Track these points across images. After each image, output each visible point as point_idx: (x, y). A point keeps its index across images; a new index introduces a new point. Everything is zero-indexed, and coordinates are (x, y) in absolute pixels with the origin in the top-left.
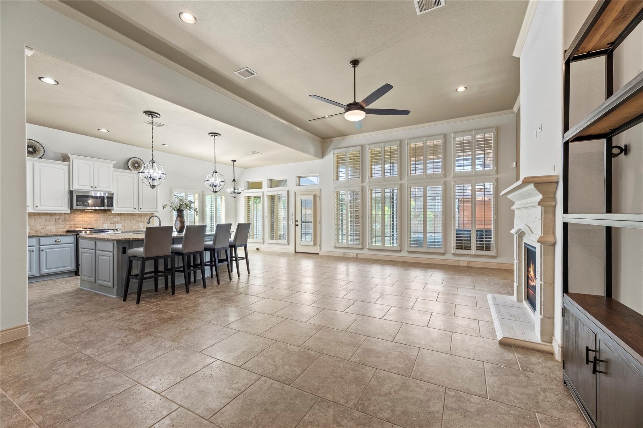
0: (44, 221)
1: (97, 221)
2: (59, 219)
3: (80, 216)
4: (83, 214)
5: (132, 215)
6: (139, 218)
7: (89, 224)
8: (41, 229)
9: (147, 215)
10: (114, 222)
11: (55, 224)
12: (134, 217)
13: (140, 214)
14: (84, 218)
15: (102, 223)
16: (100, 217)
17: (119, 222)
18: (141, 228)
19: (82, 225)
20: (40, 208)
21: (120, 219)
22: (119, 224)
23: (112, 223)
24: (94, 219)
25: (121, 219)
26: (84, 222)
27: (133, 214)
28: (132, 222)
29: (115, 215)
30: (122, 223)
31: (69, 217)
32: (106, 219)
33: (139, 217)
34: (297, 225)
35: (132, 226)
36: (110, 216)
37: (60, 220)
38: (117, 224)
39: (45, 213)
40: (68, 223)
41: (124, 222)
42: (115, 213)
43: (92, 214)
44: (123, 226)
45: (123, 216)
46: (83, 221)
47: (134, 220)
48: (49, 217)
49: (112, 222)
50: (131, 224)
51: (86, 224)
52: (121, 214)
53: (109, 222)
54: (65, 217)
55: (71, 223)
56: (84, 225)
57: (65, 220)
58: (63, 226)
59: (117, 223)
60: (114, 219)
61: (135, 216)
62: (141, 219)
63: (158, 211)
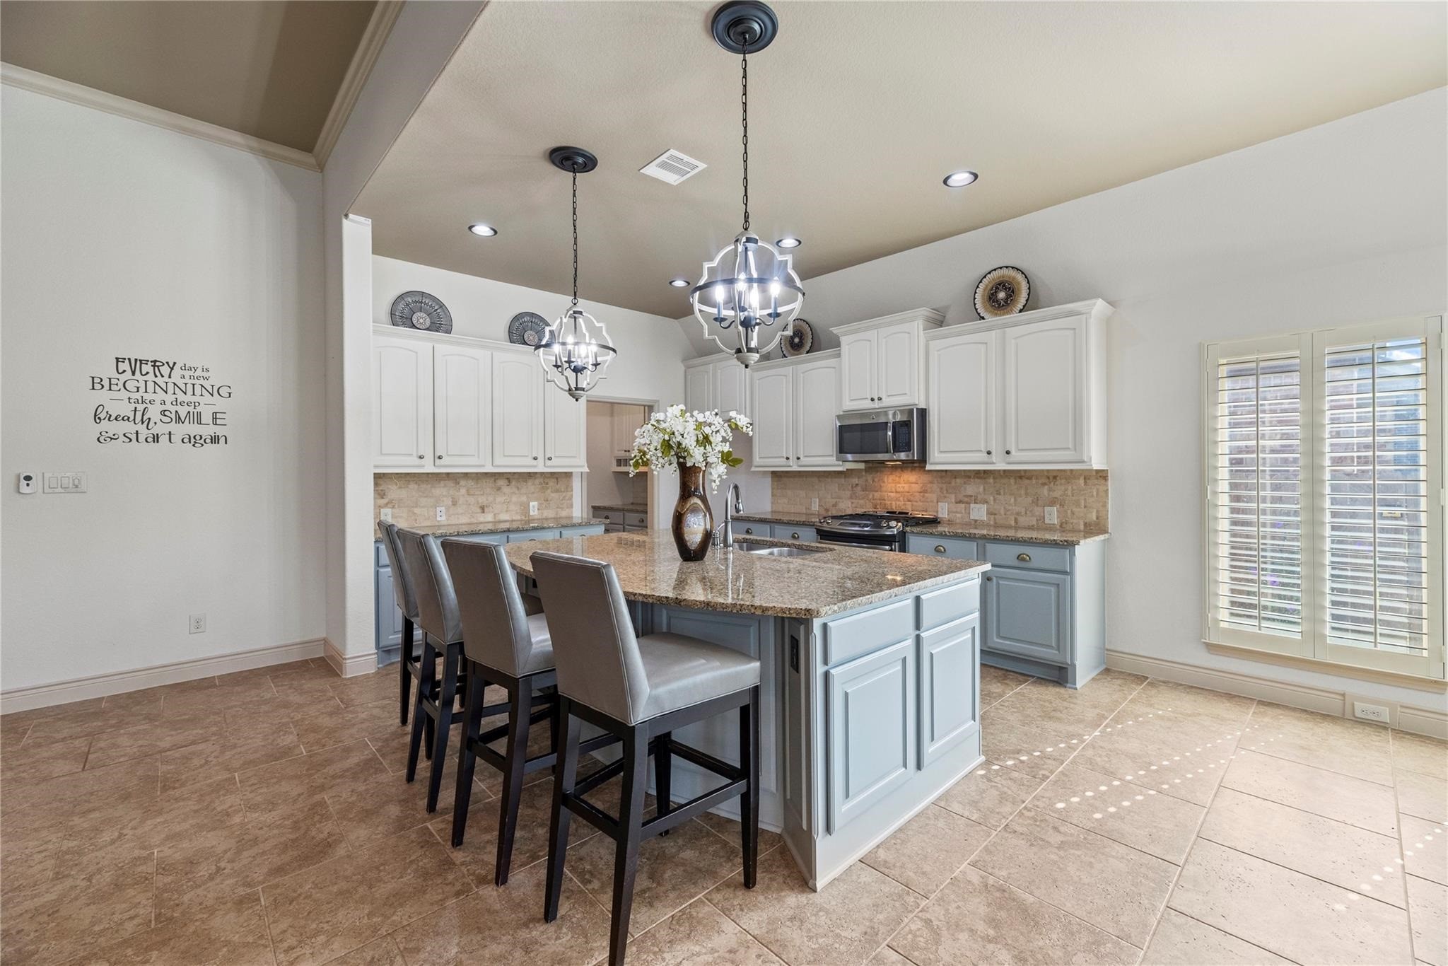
0: (837, 490)
1: (925, 491)
2: (857, 485)
3: (891, 478)
4: (898, 474)
5: (1021, 477)
6: (1046, 487)
7: (909, 501)
8: (833, 506)
9: (1078, 478)
10: (966, 499)
11: (851, 498)
12: (1027, 482)
13: (1048, 471)
14: (900, 483)
15: (935, 501)
16: (931, 483)
17: (979, 497)
18: (1050, 528)
19: (894, 503)
21: (981, 489)
22: (978, 506)
23: (960, 502)
24: (916, 487)
25: (984, 489)
26: (898, 495)
27: (1025, 471)
28: (1019, 499)
29: (970, 477)
30: (986, 502)
31: (873, 481)
32: (944, 486)
33: (1044, 484)
35: (1018, 514)
36: (955, 478)
37: (859, 488)
38: (972, 505)
40: (871, 496)
41: (995, 500)
42: (969, 471)
43: (914, 473)
44: (989, 513)
45: (991, 480)
46: (896, 492)
47: (1027, 494)
48: (843, 480)
49: (960, 497)
50: (1017, 509)
51: (901, 499)
52: (985, 471)
53: (953, 496)
54: (867, 481)
55: (876, 494)
56: (898, 503)
57: (865, 489)
58: (862, 502)
59: (975, 503)
60: (965, 489)
61: (1030, 478)
62: (1050, 490)
63: (1083, 462)
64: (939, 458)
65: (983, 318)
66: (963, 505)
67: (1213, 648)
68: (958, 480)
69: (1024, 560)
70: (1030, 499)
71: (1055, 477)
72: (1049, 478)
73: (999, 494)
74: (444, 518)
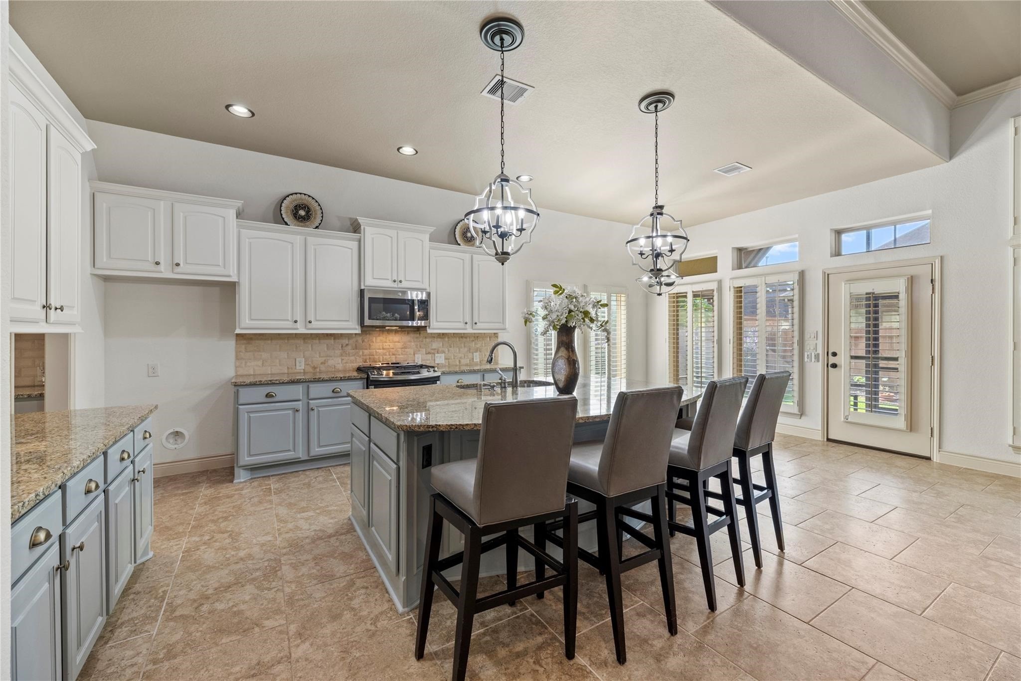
0: (326, 349)
1: (405, 348)
2: (347, 345)
3: (379, 339)
4: (384, 335)
5: (462, 337)
6: (473, 343)
7: (393, 355)
8: (322, 363)
9: (486, 337)
10: (433, 351)
11: (342, 355)
12: (464, 339)
13: (474, 333)
14: (386, 342)
15: (412, 353)
17: (440, 350)
18: (476, 364)
19: (381, 357)
20: (315, 324)
22: (439, 355)
23: (429, 353)
24: (399, 345)
25: (443, 345)
26: (385, 351)
28: (461, 350)
29: (434, 337)
30: (444, 352)
31: (363, 341)
33: (473, 341)
34: (834, 366)
35: (461, 358)
36: (426, 338)
37: (349, 347)
38: (436, 355)
39: (327, 334)
40: (361, 353)
41: (448, 351)
42: (434, 333)
43: (397, 335)
44: (446, 359)
45: (447, 339)
46: (383, 349)
47: (465, 346)
48: (332, 341)
49: (429, 350)
50: (460, 355)
51: (388, 354)
54: (357, 341)
55: (366, 352)
56: (385, 357)
57: (356, 348)
58: (353, 358)
59: (438, 353)
60: (432, 345)
61: (466, 338)
62: (475, 344)
63: (506, 329)
64: (436, 325)
65: (459, 245)
66: (430, 355)
68: (427, 340)
70: (466, 349)
71: (477, 337)
72: (475, 337)
73: (451, 347)
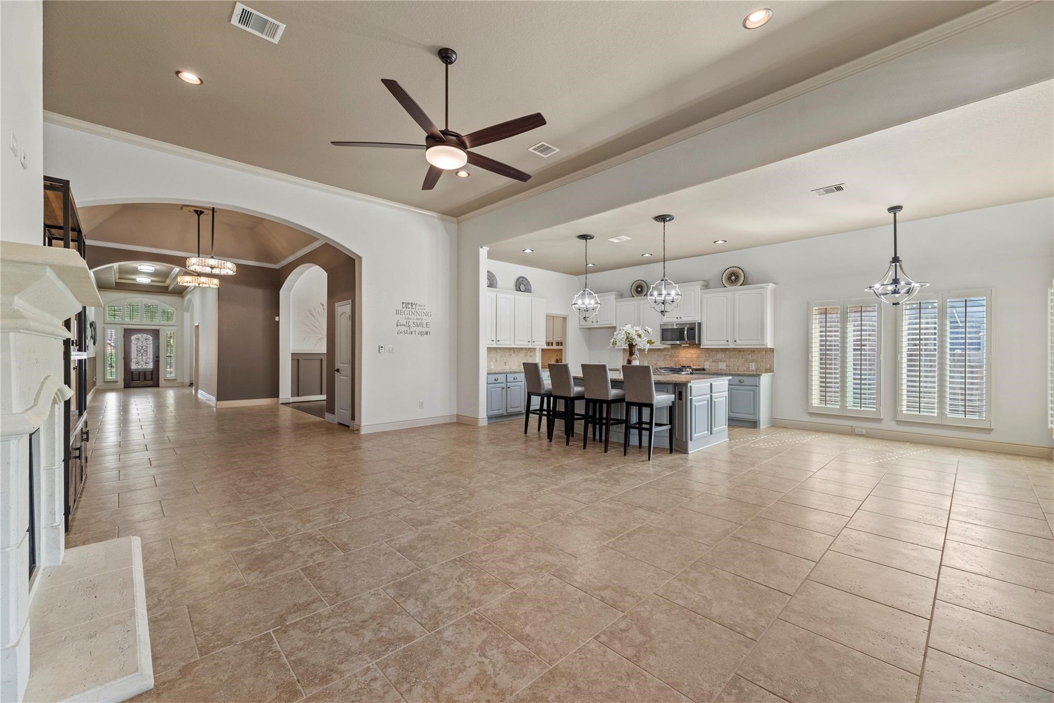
0: (657, 357)
1: (699, 357)
2: (667, 355)
3: (683, 352)
4: (686, 350)
5: (740, 351)
6: (750, 355)
7: (691, 361)
9: (762, 351)
10: (717, 361)
11: (664, 360)
12: (742, 353)
13: (751, 348)
15: (703, 361)
16: (702, 353)
17: (723, 359)
18: (753, 371)
21: (723, 356)
22: (722, 363)
23: (714, 362)
24: (695, 356)
25: (725, 356)
27: (742, 348)
28: (739, 360)
29: (718, 351)
30: (726, 361)
31: (675, 353)
32: (707, 355)
33: (749, 354)
35: (739, 366)
36: (712, 351)
37: (668, 356)
38: (719, 363)
39: (658, 349)
41: (729, 361)
42: (719, 348)
43: (694, 349)
44: (727, 366)
45: (728, 352)
46: (686, 358)
47: (742, 358)
48: (660, 353)
49: (714, 360)
50: (738, 364)
51: (688, 361)
52: (725, 349)
53: (711, 359)
54: (672, 353)
55: (676, 359)
59: (721, 361)
60: (716, 356)
61: (743, 351)
62: (752, 356)
63: (764, 345)
64: (706, 343)
65: (726, 287)
66: (715, 363)
67: (811, 414)
68: (713, 353)
69: (741, 382)
70: (743, 360)
71: (754, 351)
72: (751, 351)
73: (731, 358)
74: (493, 367)
